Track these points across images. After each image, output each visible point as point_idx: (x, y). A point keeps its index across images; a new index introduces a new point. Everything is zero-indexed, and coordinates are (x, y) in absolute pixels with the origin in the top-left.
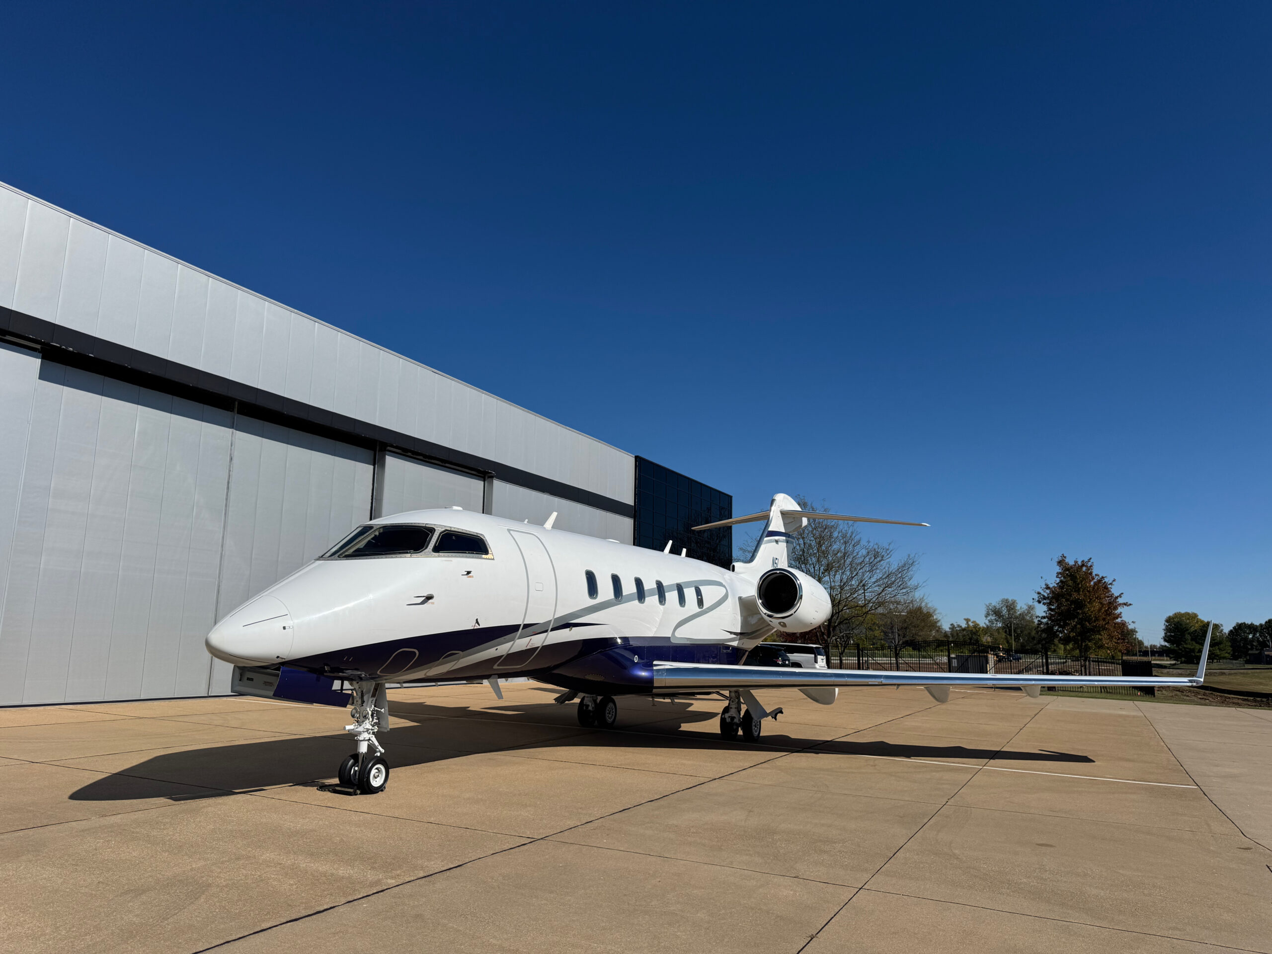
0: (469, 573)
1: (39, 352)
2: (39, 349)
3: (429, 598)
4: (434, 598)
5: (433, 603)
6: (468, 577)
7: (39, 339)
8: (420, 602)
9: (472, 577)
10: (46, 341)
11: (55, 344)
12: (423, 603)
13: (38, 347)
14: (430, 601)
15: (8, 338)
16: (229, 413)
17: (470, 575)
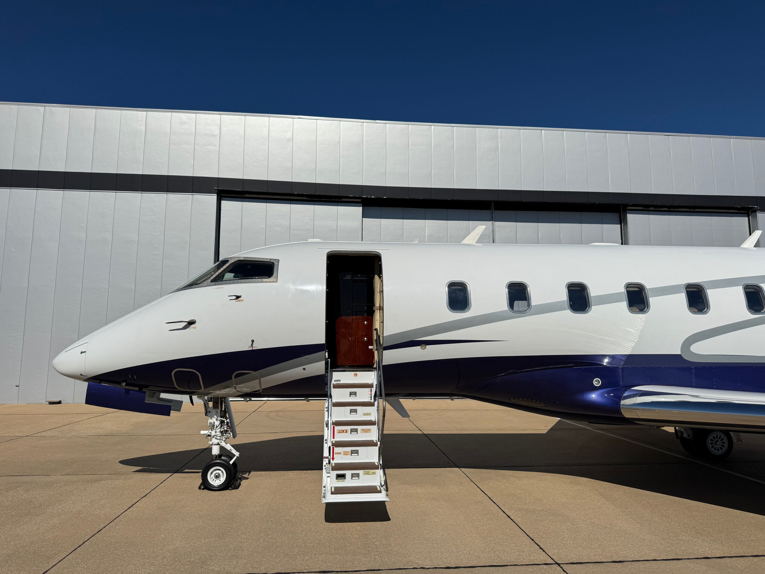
0: (238, 297)
1: (361, 203)
2: (360, 202)
3: (191, 323)
4: (196, 323)
5: (195, 328)
6: (236, 301)
7: (355, 196)
8: (181, 328)
9: (242, 300)
10: (359, 196)
11: (364, 197)
12: (185, 328)
13: (360, 200)
14: (192, 326)
15: (343, 200)
16: (488, 211)
17: (240, 299)
